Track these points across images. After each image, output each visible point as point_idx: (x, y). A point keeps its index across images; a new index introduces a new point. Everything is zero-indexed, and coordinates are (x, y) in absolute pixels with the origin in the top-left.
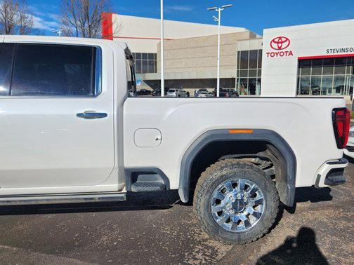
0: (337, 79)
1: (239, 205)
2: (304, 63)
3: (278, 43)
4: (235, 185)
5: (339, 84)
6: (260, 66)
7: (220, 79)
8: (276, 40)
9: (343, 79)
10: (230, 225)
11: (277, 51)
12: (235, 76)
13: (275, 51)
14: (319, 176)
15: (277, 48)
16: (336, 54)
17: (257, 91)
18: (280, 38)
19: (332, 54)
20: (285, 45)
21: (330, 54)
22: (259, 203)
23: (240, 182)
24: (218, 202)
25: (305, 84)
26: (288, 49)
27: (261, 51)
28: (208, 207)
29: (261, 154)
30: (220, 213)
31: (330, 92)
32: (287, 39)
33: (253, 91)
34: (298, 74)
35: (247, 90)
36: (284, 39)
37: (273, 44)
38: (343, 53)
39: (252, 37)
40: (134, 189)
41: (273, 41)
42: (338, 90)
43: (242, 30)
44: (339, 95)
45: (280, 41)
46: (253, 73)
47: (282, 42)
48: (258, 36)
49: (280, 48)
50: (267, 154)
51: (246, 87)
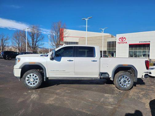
0: (143, 52)
1: (125, 81)
2: (131, 46)
3: (122, 39)
4: (124, 77)
5: (144, 53)
6: (115, 47)
7: (104, 51)
8: (121, 38)
9: (145, 52)
10: (123, 86)
11: (121, 42)
12: (106, 50)
13: (120, 42)
14: (143, 76)
15: (121, 41)
16: (143, 43)
17: (114, 55)
18: (122, 37)
19: (141, 43)
20: (124, 40)
21: (140, 43)
22: (129, 81)
23: (125, 76)
24: (120, 80)
25: (132, 53)
26: (125, 41)
27: (115, 42)
28: (118, 82)
29: (129, 71)
30: (120, 83)
31: (141, 56)
32: (125, 38)
33: (113, 56)
34: (129, 50)
35: (111, 55)
36: (124, 38)
37: (120, 39)
38: (145, 43)
39: (112, 37)
40: (102, 77)
41: (120, 38)
42: (144, 55)
43: (108, 34)
44: (144, 57)
45: (122, 38)
46: (113, 49)
47: (123, 39)
48: (114, 36)
49: (122, 41)
50: (130, 71)
51: (110, 54)
